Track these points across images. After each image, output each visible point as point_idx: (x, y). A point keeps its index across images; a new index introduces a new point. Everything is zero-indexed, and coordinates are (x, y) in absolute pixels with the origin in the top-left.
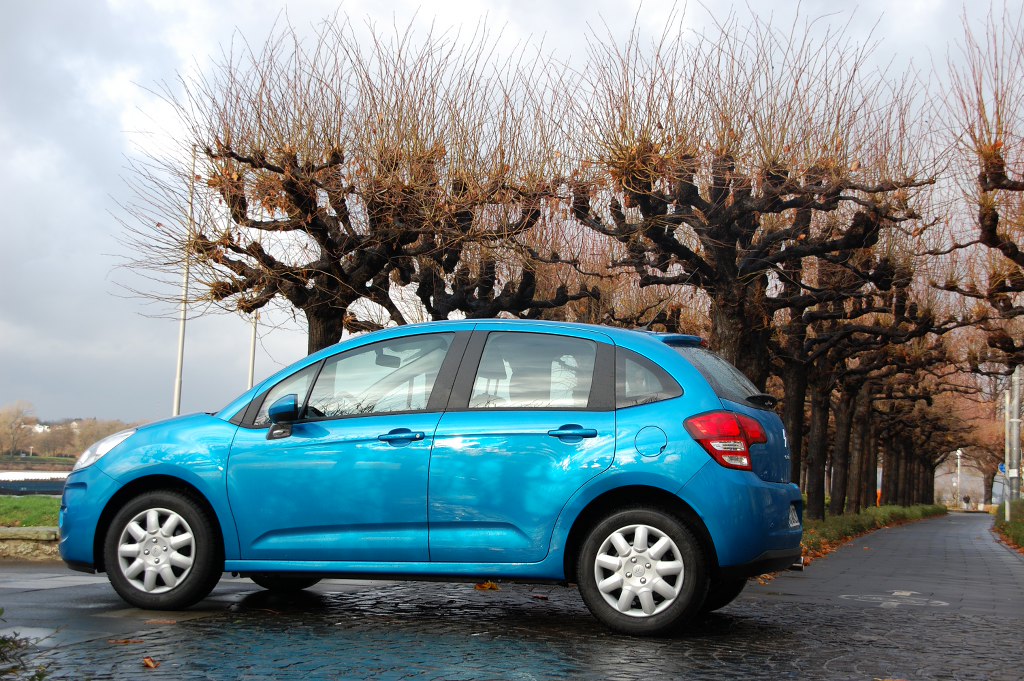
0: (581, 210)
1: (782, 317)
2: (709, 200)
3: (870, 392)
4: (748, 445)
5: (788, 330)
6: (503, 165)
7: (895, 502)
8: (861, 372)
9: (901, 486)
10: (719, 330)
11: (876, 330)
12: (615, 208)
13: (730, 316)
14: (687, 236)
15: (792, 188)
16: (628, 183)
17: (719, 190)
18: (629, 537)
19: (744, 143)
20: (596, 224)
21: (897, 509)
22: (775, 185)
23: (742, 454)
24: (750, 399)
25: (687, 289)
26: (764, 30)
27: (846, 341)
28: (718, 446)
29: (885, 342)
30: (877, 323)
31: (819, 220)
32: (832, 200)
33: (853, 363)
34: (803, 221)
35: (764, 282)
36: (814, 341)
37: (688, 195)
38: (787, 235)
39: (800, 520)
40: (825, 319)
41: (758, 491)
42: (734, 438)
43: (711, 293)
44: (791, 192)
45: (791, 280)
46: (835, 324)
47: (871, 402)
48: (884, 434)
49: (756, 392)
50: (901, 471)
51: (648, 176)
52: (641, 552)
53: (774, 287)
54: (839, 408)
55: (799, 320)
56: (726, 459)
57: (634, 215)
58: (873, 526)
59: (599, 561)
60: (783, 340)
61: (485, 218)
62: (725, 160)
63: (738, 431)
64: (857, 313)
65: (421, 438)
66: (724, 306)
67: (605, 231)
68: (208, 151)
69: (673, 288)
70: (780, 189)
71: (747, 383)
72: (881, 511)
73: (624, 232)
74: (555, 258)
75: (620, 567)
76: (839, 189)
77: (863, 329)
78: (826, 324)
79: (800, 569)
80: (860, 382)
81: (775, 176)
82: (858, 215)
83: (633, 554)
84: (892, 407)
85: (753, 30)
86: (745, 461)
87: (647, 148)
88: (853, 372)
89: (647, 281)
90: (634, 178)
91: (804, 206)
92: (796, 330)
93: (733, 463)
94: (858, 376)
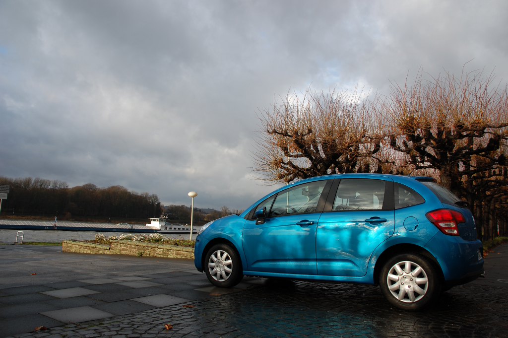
0: (393, 144)
1: (464, 178)
2: (436, 137)
3: (494, 202)
4: (457, 224)
5: (466, 182)
6: (364, 130)
7: (503, 235)
8: (492, 196)
9: (505, 230)
10: (443, 181)
11: (496, 181)
12: (404, 143)
13: (447, 176)
14: (429, 150)
15: (466, 129)
16: (406, 131)
17: (440, 133)
18: (402, 267)
19: (448, 118)
20: (399, 149)
21: (504, 238)
22: (460, 129)
23: (454, 228)
24: (457, 203)
25: (432, 170)
26: (452, 79)
27: (486, 185)
28: (442, 225)
29: (500, 185)
30: (497, 179)
31: (476, 141)
32: (481, 133)
33: (488, 193)
34: (471, 142)
35: (458, 166)
36: (475, 186)
37: (429, 136)
38: (464, 148)
39: (482, 255)
40: (479, 178)
41: (462, 245)
42: (450, 221)
43: (440, 169)
44: (466, 130)
45: (467, 165)
46: (482, 180)
47: (494, 205)
48: (499, 215)
49: (458, 200)
50: (505, 226)
51: (413, 128)
52: (408, 273)
53: (462, 168)
54: (485, 207)
55: (470, 178)
56: (447, 231)
57: (410, 144)
58: (498, 244)
59: (389, 277)
60: (465, 186)
61: (362, 148)
62: (441, 123)
63: (451, 218)
64: (490, 176)
65: (313, 224)
66: (444, 173)
67: (401, 151)
68: (268, 132)
69: (427, 169)
70: (462, 130)
71: (455, 198)
72: (499, 239)
73: (408, 151)
74: (387, 161)
75: (398, 280)
76: (484, 128)
77: (493, 181)
78: (479, 180)
79: (483, 277)
80: (491, 199)
81: (460, 126)
82: (491, 139)
83: (404, 274)
84: (502, 207)
85: (448, 79)
86: (456, 232)
87: (412, 119)
88: (489, 195)
89: (418, 168)
90: (409, 130)
91: (471, 137)
92: (470, 182)
93: (450, 232)
94: (490, 197)
